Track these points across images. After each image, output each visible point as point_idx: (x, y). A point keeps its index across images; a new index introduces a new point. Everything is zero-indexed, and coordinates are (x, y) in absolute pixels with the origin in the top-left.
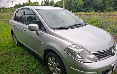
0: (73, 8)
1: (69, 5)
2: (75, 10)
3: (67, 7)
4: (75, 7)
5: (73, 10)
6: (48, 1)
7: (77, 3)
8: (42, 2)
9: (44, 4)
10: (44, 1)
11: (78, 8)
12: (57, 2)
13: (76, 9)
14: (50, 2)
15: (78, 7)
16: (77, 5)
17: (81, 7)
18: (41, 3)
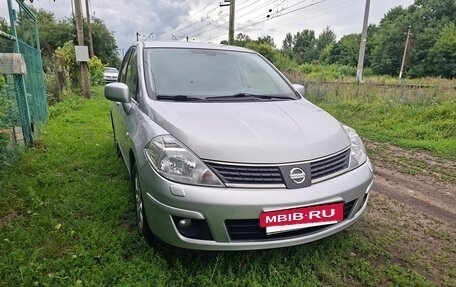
0: (412, 61)
1: (395, 48)
2: (420, 68)
3: (385, 55)
4: (422, 57)
5: (406, 69)
6: (312, 33)
7: (434, 42)
8: (289, 37)
9: (293, 46)
10: (294, 34)
11: (432, 63)
12: (346, 38)
13: (425, 67)
14: (317, 37)
15: (433, 57)
16: (431, 50)
17: (451, 58)
18: (285, 42)
